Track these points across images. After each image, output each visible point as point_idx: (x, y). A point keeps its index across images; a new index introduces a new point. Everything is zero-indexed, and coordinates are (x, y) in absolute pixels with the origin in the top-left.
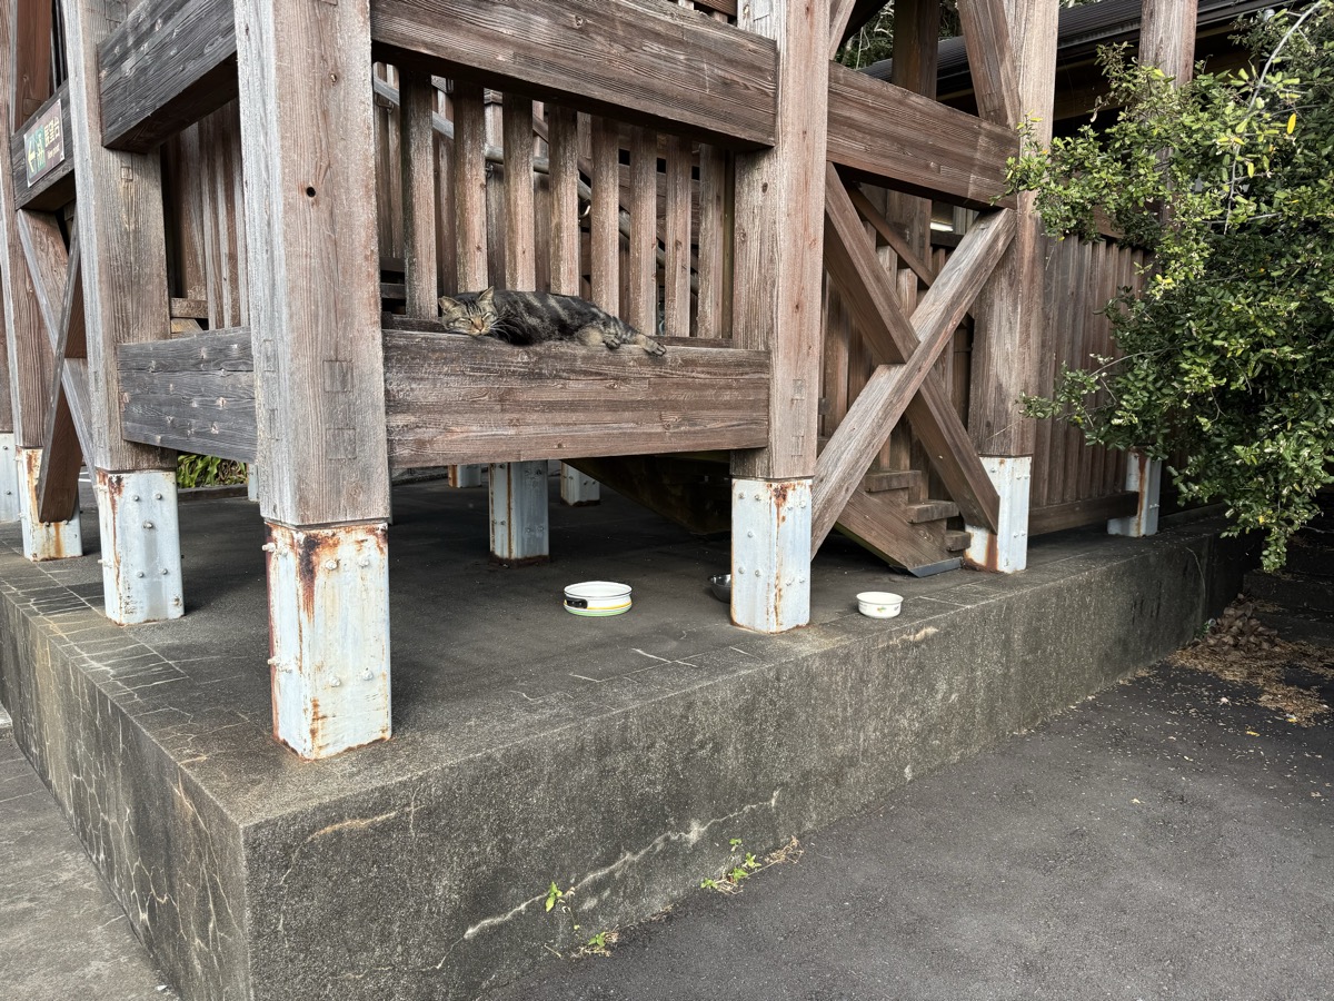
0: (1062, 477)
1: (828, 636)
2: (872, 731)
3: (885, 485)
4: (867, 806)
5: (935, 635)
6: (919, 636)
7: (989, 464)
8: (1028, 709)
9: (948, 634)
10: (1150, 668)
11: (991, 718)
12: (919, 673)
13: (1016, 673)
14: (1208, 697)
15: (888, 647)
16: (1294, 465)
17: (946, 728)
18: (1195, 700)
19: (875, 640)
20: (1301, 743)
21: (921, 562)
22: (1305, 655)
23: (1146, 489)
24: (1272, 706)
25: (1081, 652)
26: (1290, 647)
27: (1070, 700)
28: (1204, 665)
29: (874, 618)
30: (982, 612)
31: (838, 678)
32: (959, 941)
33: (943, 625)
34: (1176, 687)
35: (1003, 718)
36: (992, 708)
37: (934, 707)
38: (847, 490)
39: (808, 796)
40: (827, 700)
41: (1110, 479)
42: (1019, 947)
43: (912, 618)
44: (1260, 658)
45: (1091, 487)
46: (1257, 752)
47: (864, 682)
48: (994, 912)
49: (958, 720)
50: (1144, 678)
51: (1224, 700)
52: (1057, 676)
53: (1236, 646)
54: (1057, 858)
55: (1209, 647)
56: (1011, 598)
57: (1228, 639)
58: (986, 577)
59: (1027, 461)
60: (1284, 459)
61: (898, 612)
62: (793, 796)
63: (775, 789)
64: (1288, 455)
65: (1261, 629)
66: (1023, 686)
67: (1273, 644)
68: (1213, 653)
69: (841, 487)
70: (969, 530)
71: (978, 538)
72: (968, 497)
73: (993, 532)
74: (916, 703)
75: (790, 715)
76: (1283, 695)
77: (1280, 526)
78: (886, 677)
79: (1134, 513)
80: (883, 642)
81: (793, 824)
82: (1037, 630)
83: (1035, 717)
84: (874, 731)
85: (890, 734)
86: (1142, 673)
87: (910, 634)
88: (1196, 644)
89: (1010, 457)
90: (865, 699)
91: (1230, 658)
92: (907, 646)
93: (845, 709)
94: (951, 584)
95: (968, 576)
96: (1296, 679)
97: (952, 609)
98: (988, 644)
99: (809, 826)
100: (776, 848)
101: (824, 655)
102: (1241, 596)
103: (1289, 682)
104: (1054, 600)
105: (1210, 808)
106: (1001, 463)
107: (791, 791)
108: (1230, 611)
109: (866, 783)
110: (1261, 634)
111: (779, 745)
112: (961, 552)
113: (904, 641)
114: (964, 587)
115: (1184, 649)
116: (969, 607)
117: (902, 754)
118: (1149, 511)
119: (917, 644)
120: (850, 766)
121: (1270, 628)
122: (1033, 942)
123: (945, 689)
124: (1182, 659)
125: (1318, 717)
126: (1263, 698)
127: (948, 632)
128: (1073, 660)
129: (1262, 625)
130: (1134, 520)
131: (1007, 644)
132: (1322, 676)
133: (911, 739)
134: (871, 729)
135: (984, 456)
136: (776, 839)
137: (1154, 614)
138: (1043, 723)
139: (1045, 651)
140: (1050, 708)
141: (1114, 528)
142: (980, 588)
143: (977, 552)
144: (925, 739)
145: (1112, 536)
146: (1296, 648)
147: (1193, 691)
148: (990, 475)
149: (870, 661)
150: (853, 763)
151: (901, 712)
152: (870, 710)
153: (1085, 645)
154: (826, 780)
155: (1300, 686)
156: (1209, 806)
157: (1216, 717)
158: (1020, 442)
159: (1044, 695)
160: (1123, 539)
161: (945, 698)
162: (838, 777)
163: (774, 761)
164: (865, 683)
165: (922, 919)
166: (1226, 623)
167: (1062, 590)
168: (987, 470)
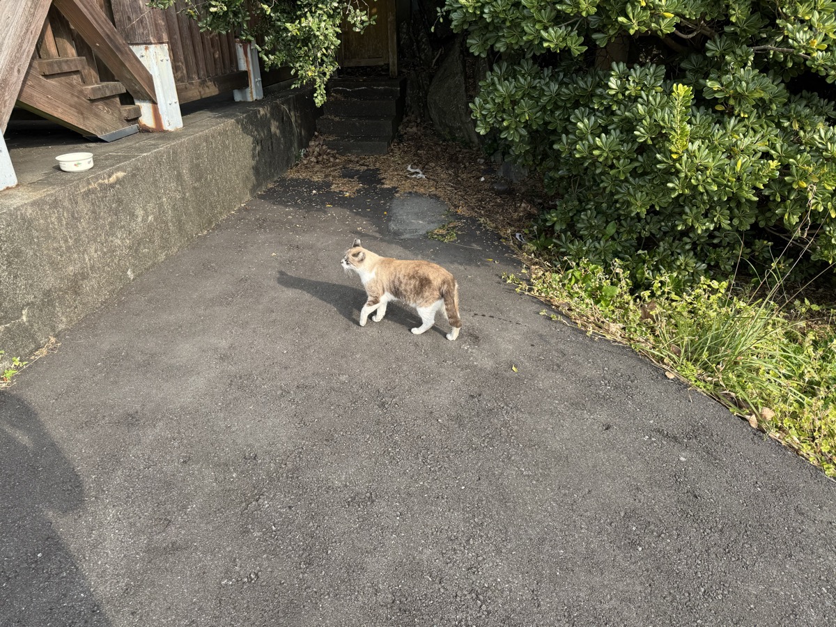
0: (194, 60)
1: (35, 190)
2: (93, 253)
3: (57, 70)
4: (105, 302)
5: (124, 177)
6: (113, 179)
7: (138, 51)
8: (204, 218)
9: (134, 176)
10: (275, 182)
11: (181, 228)
12: (119, 205)
13: (191, 196)
14: (306, 192)
15: (89, 190)
16: (318, 33)
17: (150, 240)
18: (300, 194)
19: (77, 187)
20: (351, 206)
21: (107, 130)
22: (351, 161)
23: (251, 68)
24: (337, 190)
25: (230, 177)
26: (343, 158)
27: (230, 209)
28: (303, 175)
29: (73, 172)
30: (156, 158)
31: (53, 219)
32: (179, 359)
33: (129, 169)
34: (289, 190)
35: (188, 227)
36: (180, 221)
37: (138, 226)
38: (19, 71)
39: (54, 308)
40: (48, 237)
41: (227, 62)
42: (216, 350)
43: (103, 168)
44: (330, 167)
45: (216, 68)
46: (332, 215)
47: (76, 219)
48: (199, 336)
49: (157, 233)
50: (272, 188)
51: (314, 192)
52: (218, 194)
53: (317, 162)
54: (233, 296)
55: (304, 165)
56: (174, 145)
57: (313, 159)
58: (156, 135)
59: (166, 47)
60: (313, 30)
61: (92, 165)
62: (41, 310)
63: (22, 309)
64: (314, 27)
65: (328, 151)
66: (197, 204)
67: (335, 158)
68: (307, 168)
69: (12, 69)
70: (137, 103)
71: (145, 108)
72: (128, 76)
73: (154, 103)
74: (124, 227)
75: (17, 253)
76: (342, 183)
77: (320, 77)
78: (94, 212)
79: (247, 85)
80: (84, 187)
81: (48, 328)
82: (198, 166)
83: (210, 222)
84: (96, 251)
85: (109, 251)
86: (270, 186)
87: (104, 178)
88: (297, 165)
89: (151, 43)
90: (81, 230)
91: (316, 169)
92: (105, 188)
93: (66, 241)
94: (133, 143)
95: (144, 136)
96: (348, 174)
97: (133, 158)
98: (166, 179)
99: (61, 327)
100: (38, 347)
101: (33, 204)
102: (316, 133)
103: (344, 176)
104: (205, 144)
105: (311, 248)
106: (146, 49)
107: (38, 307)
108: (312, 143)
109: (100, 288)
110: (329, 154)
111: (15, 277)
112: (136, 120)
113: (100, 185)
114: (142, 143)
115: (291, 169)
116: (145, 154)
117: (122, 263)
118: (256, 83)
119: (112, 186)
120: (83, 279)
121: (333, 149)
122: (224, 344)
123: (143, 215)
124: (291, 174)
125: (358, 191)
126: (333, 187)
127: (134, 174)
128: (227, 183)
129: (329, 148)
130: (248, 90)
131: (179, 177)
132: (359, 170)
133: (126, 251)
134: (92, 250)
135: (133, 44)
136: (35, 341)
137: (270, 148)
138: (217, 225)
139: (206, 179)
140: (219, 215)
141: (238, 97)
142: (153, 142)
143: (147, 119)
144: (136, 251)
145: (237, 102)
146: (346, 158)
147: (298, 191)
148: (141, 59)
149: (76, 203)
150: (84, 276)
151: (113, 235)
152: (88, 238)
153: (232, 172)
154: (67, 293)
155: (349, 178)
156: (311, 247)
157: (311, 201)
158: (156, 32)
159: (213, 208)
160: (244, 103)
161: (144, 220)
162: (75, 288)
163: (14, 289)
164: (78, 219)
165: (152, 356)
166: (311, 150)
167: (209, 137)
168: (138, 56)
